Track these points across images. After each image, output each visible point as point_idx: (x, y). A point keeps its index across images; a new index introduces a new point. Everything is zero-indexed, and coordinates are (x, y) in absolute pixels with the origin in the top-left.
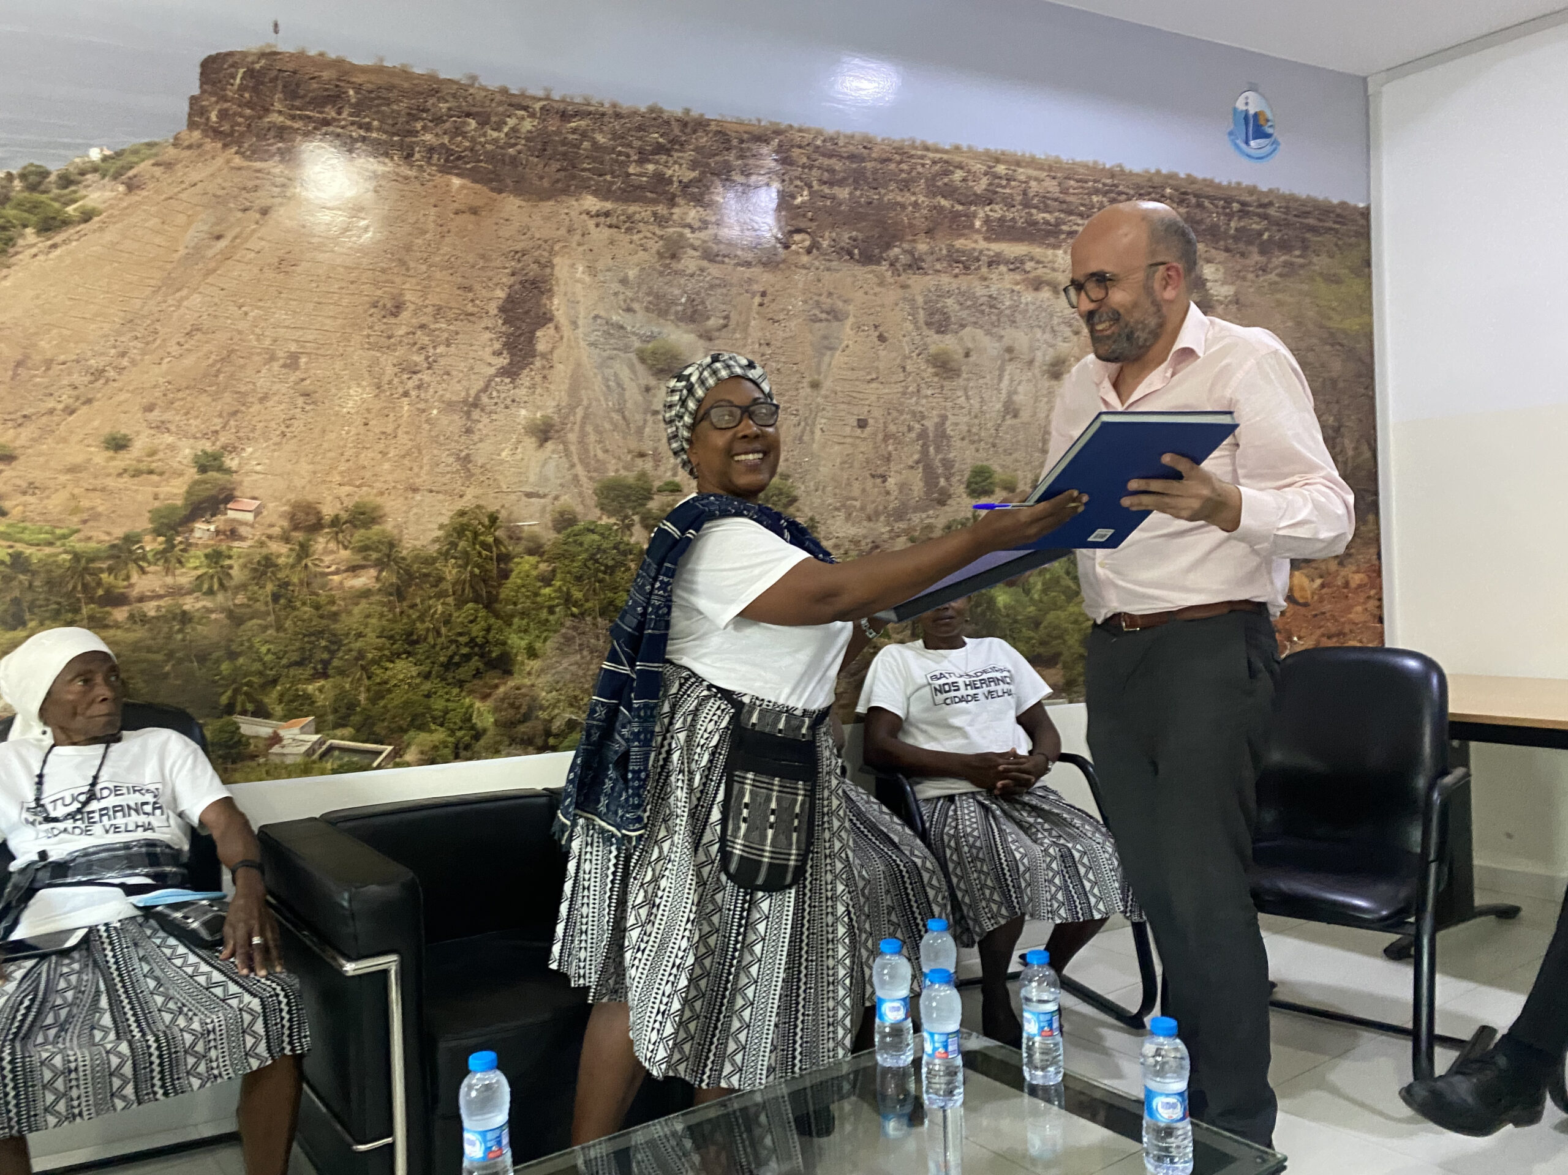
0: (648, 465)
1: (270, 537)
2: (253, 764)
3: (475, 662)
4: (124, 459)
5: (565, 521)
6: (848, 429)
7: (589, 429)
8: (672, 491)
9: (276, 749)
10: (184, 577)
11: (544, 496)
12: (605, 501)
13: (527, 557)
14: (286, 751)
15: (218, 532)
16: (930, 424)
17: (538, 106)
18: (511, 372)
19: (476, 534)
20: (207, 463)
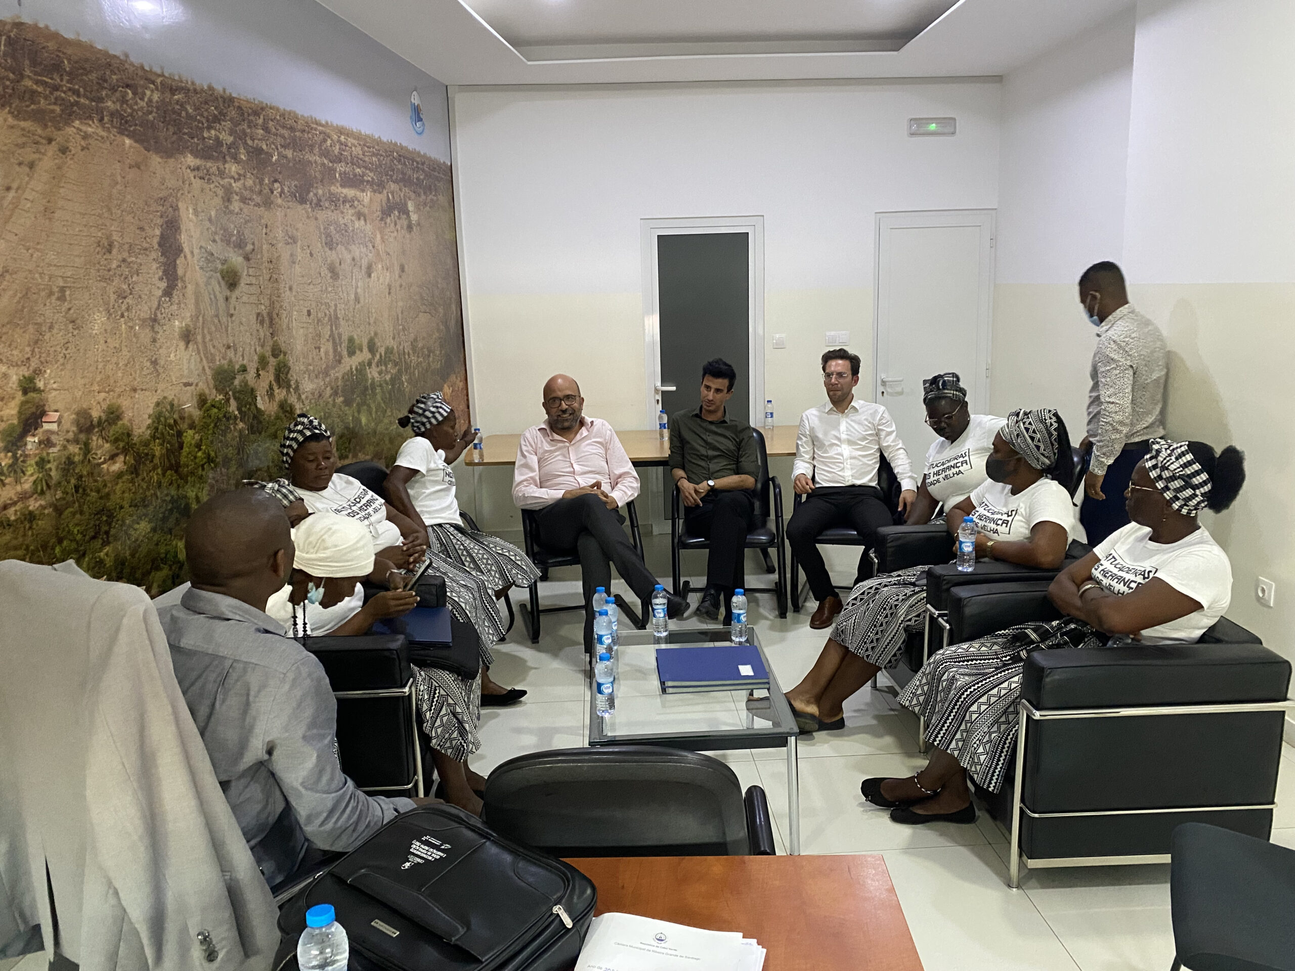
0: (232, 354)
1: (68, 441)
7: (206, 331)
8: (243, 371)
10: (27, 486)
11: (192, 384)
12: (217, 384)
13: (189, 431)
15: (40, 442)
18: (169, 293)
19: (165, 419)
20: (28, 386)
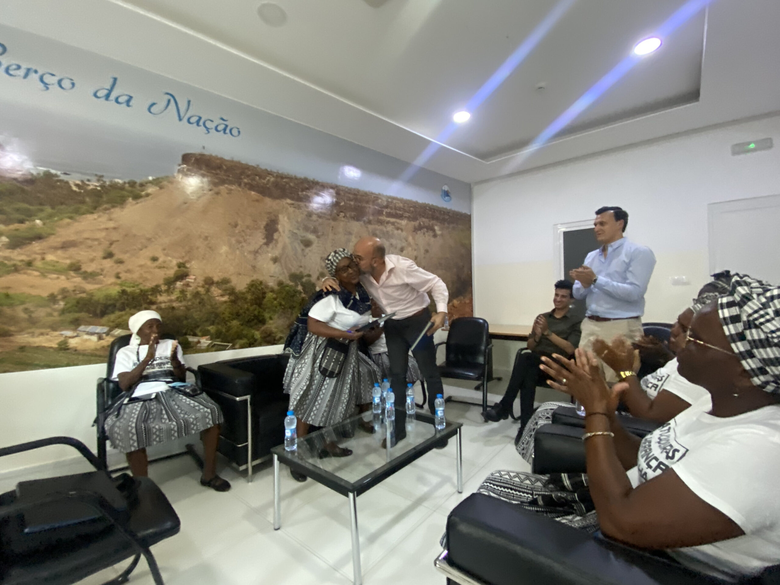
1: (198, 286)
2: (192, 349)
3: (255, 321)
4: (157, 264)
5: (280, 284)
7: (287, 259)
8: (309, 276)
9: (199, 345)
10: (173, 297)
11: (275, 277)
12: (291, 278)
13: (270, 293)
14: (201, 345)
15: (183, 285)
17: (275, 175)
18: (267, 244)
19: (256, 287)
20: (181, 265)
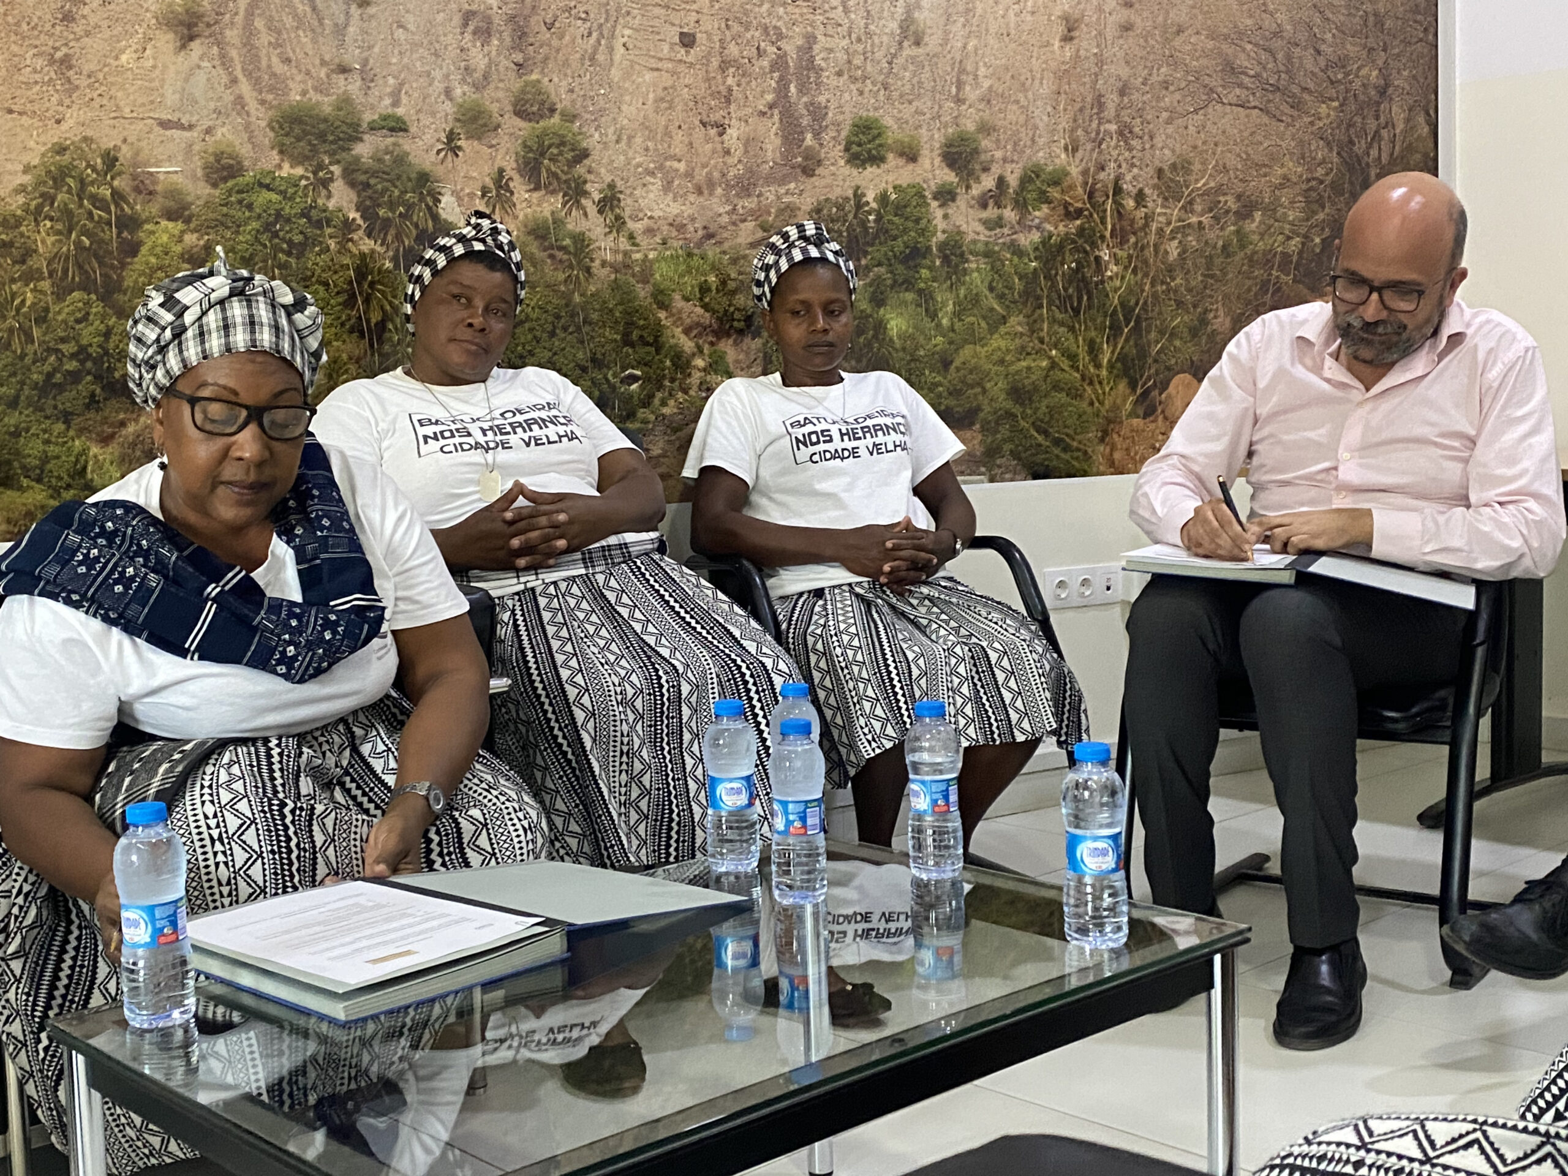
0: (353, 86)
5: (223, 169)
6: (666, 48)
7: (259, 23)
8: (392, 130)
11: (191, 127)
12: (287, 141)
13: (164, 223)
16: (789, 48)
19: (83, 183)
